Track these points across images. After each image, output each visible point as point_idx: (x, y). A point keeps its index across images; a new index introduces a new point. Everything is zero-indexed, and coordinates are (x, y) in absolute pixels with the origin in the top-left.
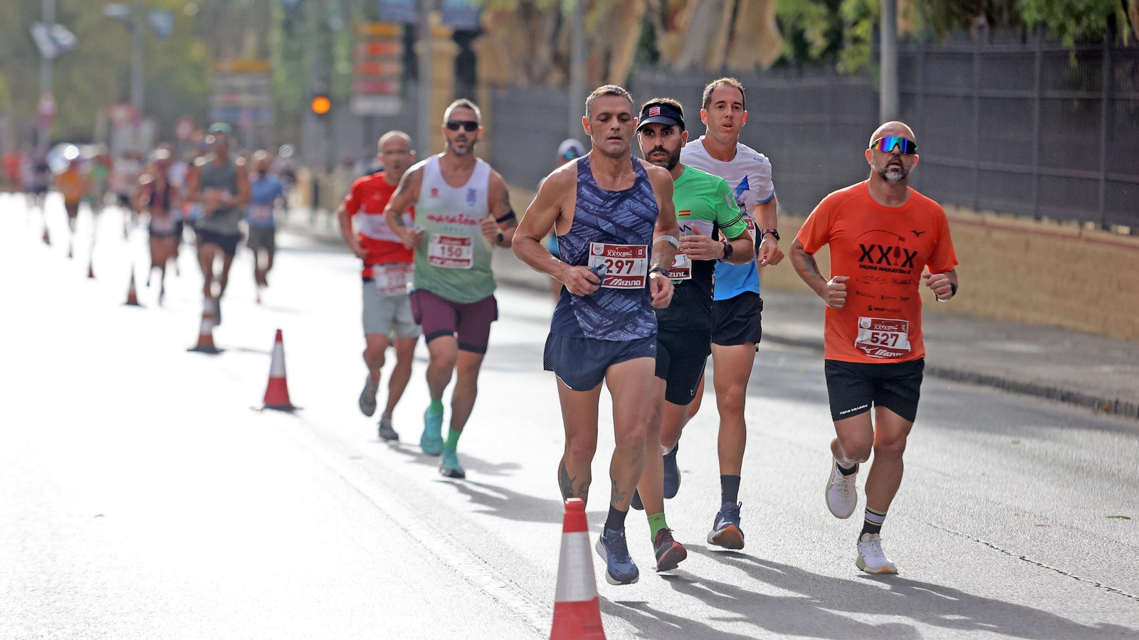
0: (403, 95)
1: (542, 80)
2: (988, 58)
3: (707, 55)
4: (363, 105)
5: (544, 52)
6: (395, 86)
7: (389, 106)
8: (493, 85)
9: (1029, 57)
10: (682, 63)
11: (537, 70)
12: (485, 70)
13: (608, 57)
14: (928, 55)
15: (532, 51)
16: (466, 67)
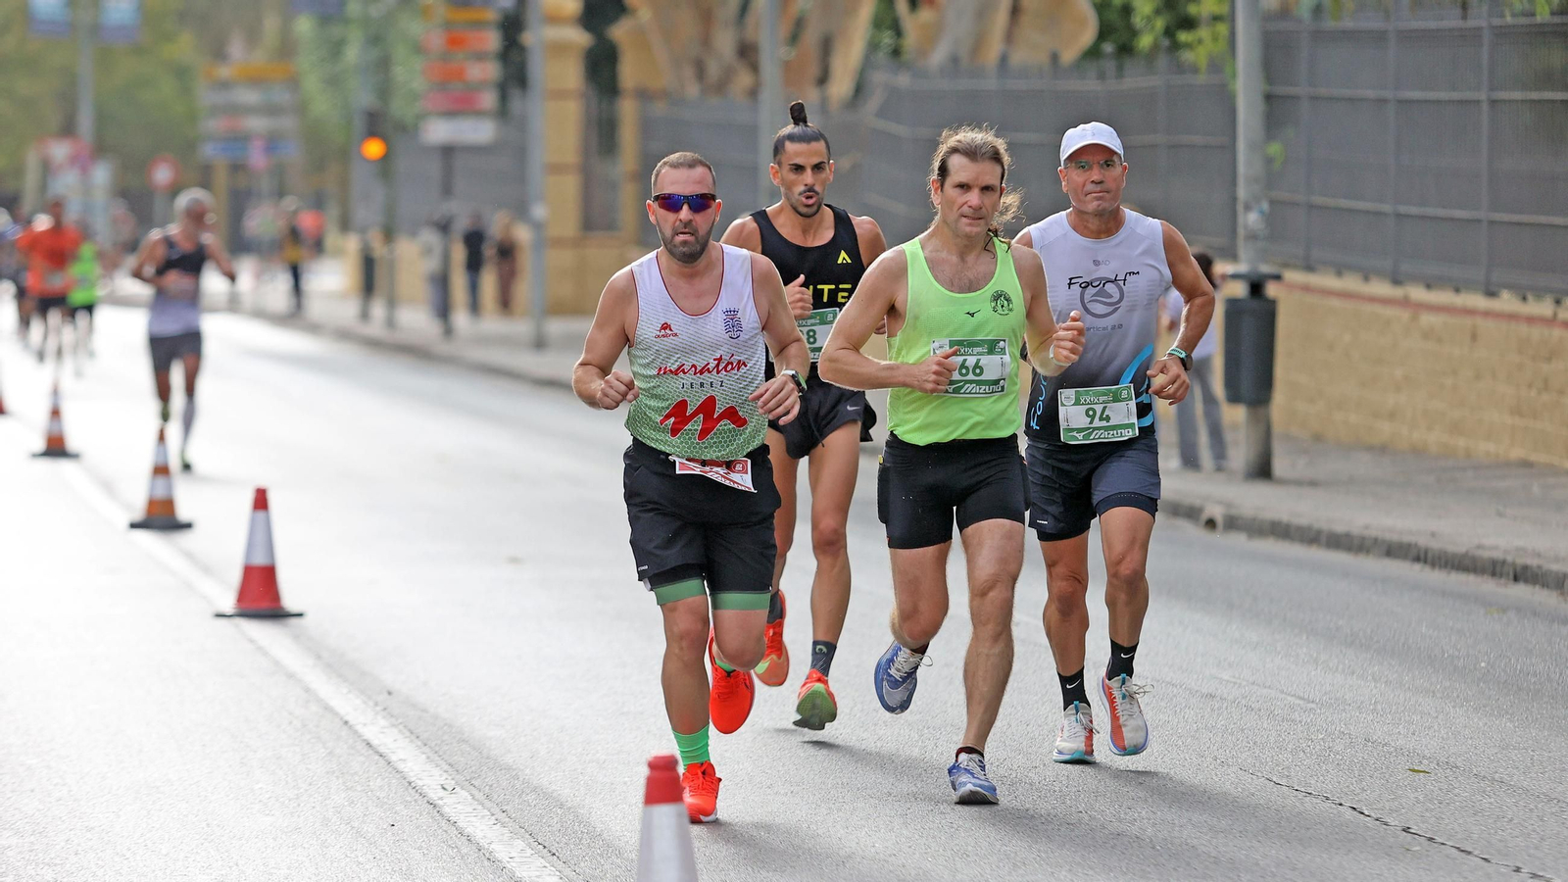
0: (503, 112)
1: (721, 87)
2: (1408, 37)
3: (978, 44)
4: (439, 131)
5: (725, 42)
6: (489, 100)
7: (479, 131)
8: (644, 95)
9: (1472, 36)
10: (938, 56)
11: (713, 70)
12: (629, 73)
13: (827, 46)
14: (1318, 36)
15: (706, 41)
16: (602, 65)
